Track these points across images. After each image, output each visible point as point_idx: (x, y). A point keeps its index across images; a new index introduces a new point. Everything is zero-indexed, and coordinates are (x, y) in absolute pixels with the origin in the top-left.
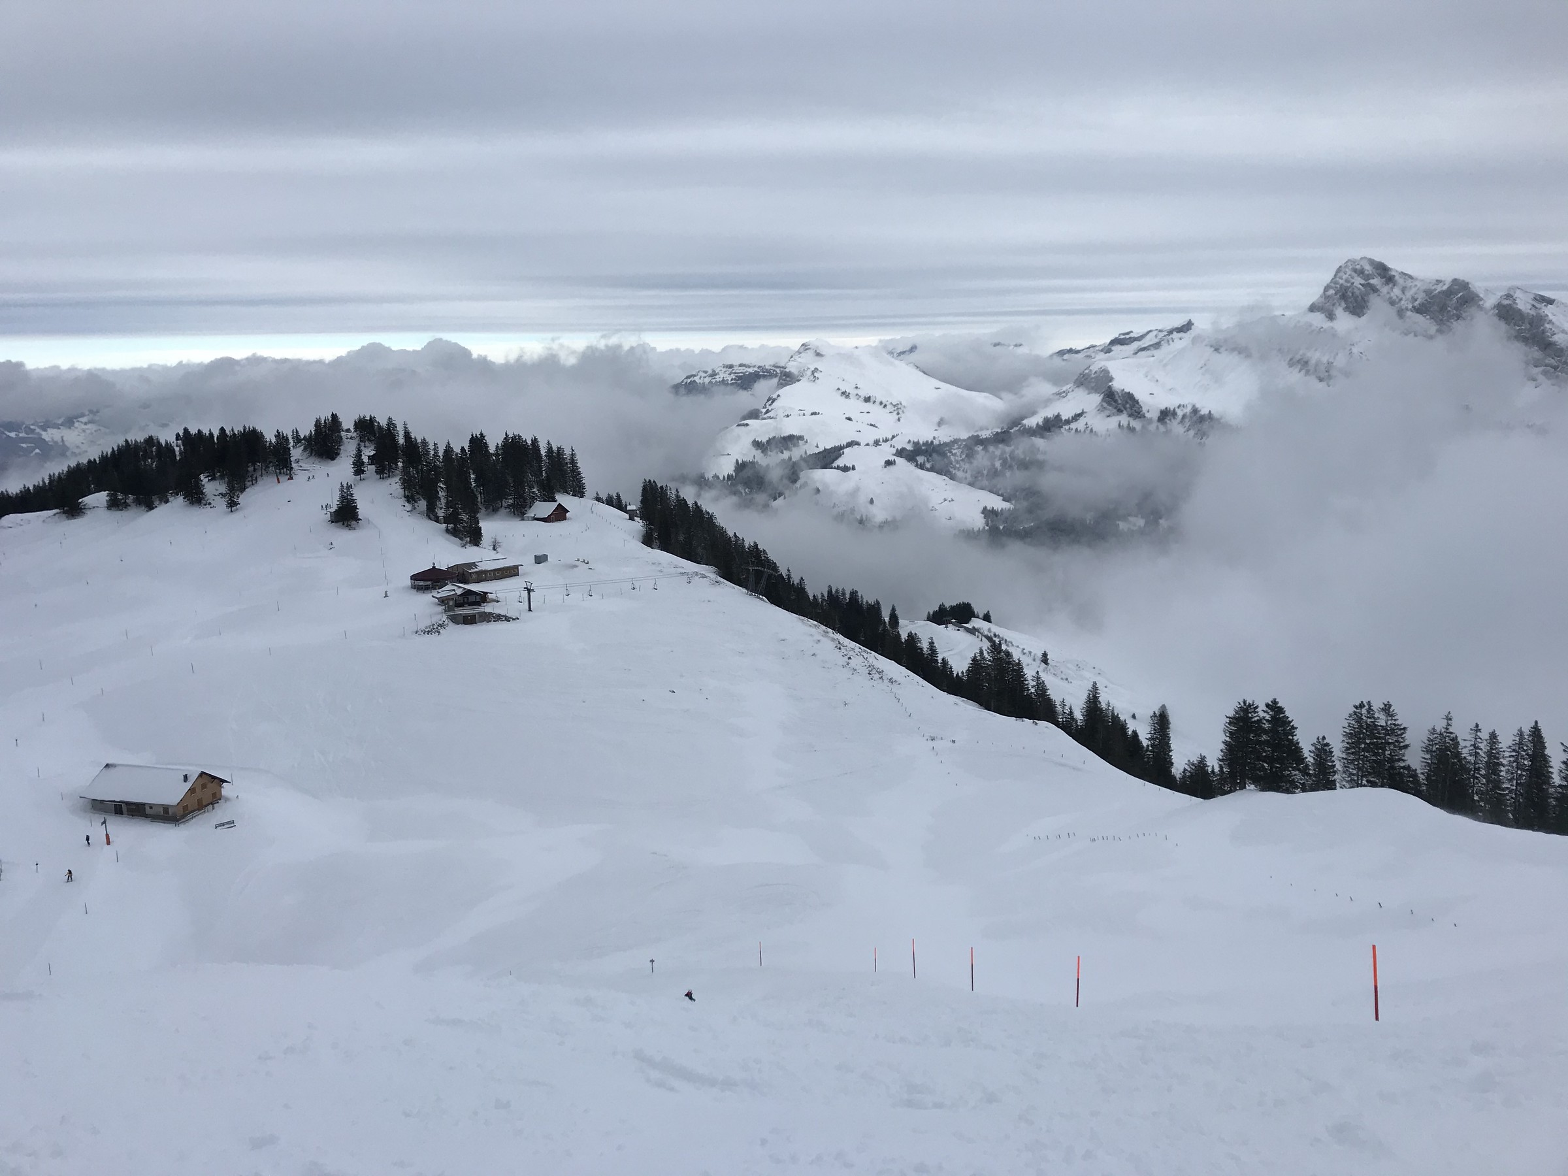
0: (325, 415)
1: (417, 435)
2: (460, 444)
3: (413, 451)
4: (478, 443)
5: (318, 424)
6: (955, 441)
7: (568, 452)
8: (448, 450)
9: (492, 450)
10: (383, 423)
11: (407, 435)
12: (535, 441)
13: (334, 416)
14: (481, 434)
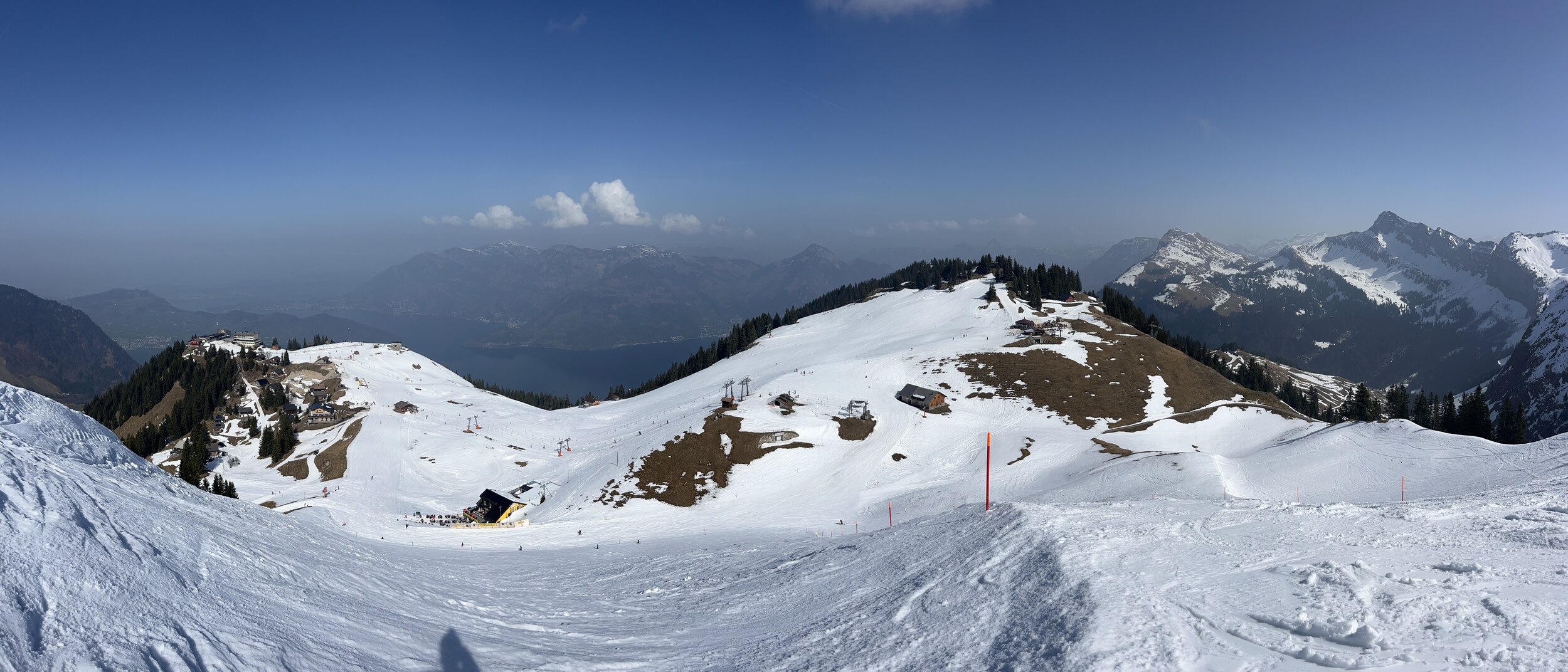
0: (986, 254)
1: (1020, 263)
2: (1034, 268)
3: (1018, 270)
4: (1041, 268)
5: (982, 258)
6: (1231, 275)
7: (1076, 273)
8: (1030, 269)
9: (1047, 271)
10: (1006, 257)
11: (1015, 263)
12: (1063, 267)
13: (989, 255)
14: (1043, 265)
